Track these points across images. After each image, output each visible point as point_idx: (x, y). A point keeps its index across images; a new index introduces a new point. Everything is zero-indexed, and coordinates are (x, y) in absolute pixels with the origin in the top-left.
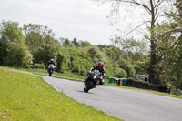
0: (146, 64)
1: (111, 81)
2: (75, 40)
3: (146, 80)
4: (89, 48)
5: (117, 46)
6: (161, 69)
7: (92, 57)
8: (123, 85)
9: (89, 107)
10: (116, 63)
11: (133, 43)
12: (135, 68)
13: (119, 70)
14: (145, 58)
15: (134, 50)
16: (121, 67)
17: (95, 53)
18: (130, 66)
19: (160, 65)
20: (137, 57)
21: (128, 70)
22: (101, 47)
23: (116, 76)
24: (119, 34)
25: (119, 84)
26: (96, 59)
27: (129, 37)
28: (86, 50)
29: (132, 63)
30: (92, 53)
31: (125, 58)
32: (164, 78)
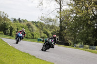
0: (57, 31)
1: (39, 40)
2: (19, 19)
5: (42, 22)
6: (65, 34)
7: (29, 28)
9: (27, 54)
10: (42, 31)
11: (50, 20)
12: (52, 33)
13: (43, 35)
14: (57, 28)
15: (51, 24)
16: (44, 33)
18: (49, 32)
19: (65, 31)
20: (53, 27)
21: (48, 34)
22: (33, 22)
23: (42, 38)
24: (42, 15)
25: (43, 41)
26: (31, 29)
27: (48, 17)
28: (25, 24)
29: (50, 31)
30: (29, 25)
31: (46, 28)
32: (67, 38)
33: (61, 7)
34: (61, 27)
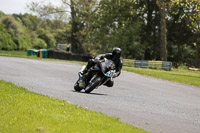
0: (67, 32)
1: (30, 53)
3: (68, 49)
4: (4, 18)
5: (34, 14)
6: (84, 37)
7: (7, 28)
8: (44, 57)
9: (8, 83)
10: (34, 33)
11: (50, 10)
12: (55, 38)
13: (38, 41)
14: (65, 25)
15: (52, 17)
16: (40, 37)
17: (10, 23)
18: (49, 35)
19: (83, 33)
20: (56, 25)
21: (47, 40)
22: (15, 16)
23: (36, 47)
25: (39, 56)
26: (12, 30)
27: (46, 3)
29: (52, 32)
30: (7, 23)
31: (44, 27)
32: (87, 46)
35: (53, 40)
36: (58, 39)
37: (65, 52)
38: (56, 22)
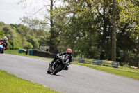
0: (47, 38)
1: (21, 52)
3: (47, 50)
4: (4, 27)
5: (25, 25)
6: (59, 42)
7: (6, 33)
8: (30, 55)
10: (24, 38)
11: (37, 22)
12: (39, 42)
13: (27, 44)
14: (46, 33)
15: (38, 28)
16: (28, 41)
17: (8, 30)
18: (35, 40)
19: (58, 39)
20: (40, 33)
21: (33, 43)
22: (12, 26)
23: (24, 48)
24: (26, 15)
25: (27, 53)
26: (9, 35)
27: (34, 18)
28: (1, 28)
29: (37, 38)
30: (6, 30)
31: (31, 34)
32: (61, 49)
33: (52, 3)
34: (52, 32)
35: (38, 44)
36: (41, 43)
37: (45, 52)
38: (40, 30)
